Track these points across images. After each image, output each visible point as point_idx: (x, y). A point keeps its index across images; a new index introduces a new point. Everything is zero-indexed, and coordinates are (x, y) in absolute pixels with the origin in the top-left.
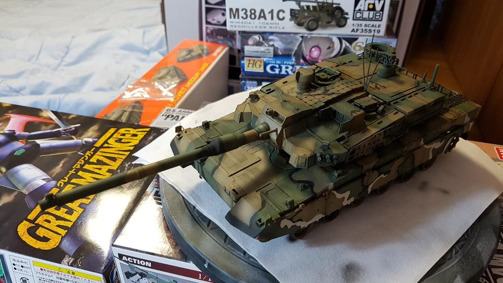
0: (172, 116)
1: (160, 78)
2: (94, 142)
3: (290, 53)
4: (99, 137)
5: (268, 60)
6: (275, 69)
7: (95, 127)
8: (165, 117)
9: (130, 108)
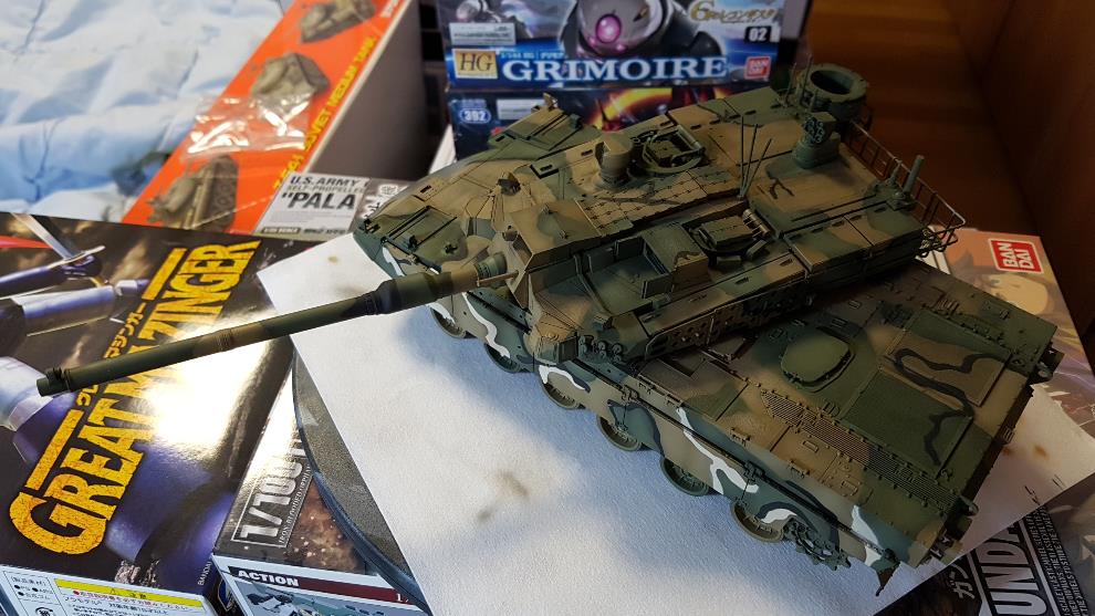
0: (306, 195)
1: (267, 90)
2: (142, 289)
3: (552, 34)
4: (150, 275)
5: (505, 53)
6: (522, 71)
7: (138, 251)
8: (291, 199)
9: (209, 172)
